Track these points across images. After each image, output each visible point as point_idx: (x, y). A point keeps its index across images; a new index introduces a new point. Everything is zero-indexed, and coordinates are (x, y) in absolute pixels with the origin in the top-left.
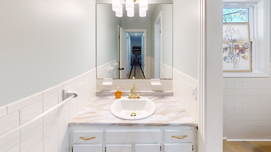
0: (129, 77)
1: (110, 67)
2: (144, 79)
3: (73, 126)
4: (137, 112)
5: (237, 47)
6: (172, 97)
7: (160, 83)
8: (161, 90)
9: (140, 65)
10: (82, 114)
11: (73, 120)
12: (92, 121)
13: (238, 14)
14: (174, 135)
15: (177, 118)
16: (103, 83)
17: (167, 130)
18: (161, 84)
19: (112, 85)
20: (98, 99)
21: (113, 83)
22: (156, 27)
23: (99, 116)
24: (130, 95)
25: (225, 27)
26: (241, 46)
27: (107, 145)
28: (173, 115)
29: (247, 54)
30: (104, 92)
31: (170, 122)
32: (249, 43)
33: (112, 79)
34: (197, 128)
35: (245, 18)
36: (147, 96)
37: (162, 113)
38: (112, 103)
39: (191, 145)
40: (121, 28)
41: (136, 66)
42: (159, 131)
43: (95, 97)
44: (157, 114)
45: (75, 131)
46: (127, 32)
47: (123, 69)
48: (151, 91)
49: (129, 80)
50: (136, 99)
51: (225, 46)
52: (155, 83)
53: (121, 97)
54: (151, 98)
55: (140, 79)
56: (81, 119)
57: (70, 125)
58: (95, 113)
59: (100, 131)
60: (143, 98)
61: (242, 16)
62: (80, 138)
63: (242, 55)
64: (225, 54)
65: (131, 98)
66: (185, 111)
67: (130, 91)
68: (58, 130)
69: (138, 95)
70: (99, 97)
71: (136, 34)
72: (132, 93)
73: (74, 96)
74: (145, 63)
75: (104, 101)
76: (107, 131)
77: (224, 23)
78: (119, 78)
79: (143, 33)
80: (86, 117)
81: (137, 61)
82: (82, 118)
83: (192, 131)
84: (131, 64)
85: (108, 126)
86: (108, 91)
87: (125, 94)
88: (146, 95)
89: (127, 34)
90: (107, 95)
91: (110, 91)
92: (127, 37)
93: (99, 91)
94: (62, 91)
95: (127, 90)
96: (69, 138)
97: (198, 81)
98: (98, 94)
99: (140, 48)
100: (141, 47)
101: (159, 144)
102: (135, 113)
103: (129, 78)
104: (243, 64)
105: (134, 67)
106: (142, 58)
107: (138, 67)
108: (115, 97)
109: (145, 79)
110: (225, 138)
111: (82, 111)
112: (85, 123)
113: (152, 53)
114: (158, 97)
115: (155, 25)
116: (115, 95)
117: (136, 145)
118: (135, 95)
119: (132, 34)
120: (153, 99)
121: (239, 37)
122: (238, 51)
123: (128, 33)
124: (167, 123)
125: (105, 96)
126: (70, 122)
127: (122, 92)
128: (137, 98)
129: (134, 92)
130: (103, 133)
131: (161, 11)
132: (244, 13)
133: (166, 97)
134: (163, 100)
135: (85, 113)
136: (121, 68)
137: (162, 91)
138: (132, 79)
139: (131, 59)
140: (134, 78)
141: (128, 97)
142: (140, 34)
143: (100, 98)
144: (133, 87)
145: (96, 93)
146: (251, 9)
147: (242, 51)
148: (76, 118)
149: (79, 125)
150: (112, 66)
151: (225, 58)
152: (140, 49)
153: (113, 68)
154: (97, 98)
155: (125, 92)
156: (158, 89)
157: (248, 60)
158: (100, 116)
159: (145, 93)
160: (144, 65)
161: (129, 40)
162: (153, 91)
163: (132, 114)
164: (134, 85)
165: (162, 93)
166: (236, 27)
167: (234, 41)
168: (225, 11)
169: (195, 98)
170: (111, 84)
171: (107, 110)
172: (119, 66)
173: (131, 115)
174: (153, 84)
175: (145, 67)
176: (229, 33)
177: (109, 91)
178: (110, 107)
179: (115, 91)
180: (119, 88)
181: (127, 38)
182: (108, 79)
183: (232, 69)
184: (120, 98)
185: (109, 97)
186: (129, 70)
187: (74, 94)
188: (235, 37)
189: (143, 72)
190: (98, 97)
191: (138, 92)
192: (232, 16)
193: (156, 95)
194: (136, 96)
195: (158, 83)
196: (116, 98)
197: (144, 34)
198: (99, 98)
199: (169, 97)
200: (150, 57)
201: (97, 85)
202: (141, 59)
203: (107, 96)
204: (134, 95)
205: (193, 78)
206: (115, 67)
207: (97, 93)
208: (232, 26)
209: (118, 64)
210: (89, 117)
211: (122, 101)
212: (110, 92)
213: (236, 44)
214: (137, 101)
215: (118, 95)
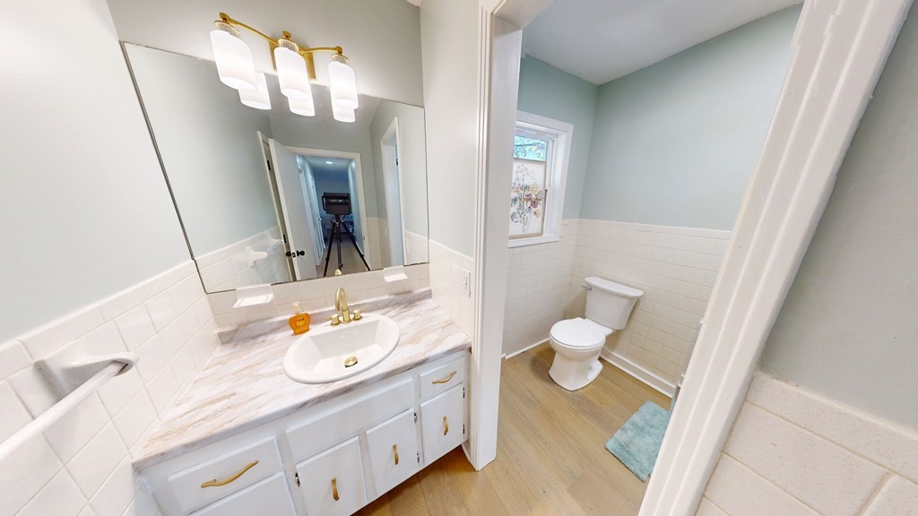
0: (325, 271)
1: (253, 253)
2: (365, 271)
3: (159, 463)
4: (358, 354)
5: (529, 198)
6: (430, 301)
7: (404, 275)
8: (407, 290)
9: (352, 238)
10: (182, 416)
11: (146, 446)
12: (231, 421)
13: (534, 148)
14: (435, 380)
15: (440, 341)
16: (239, 301)
17: (425, 372)
18: (406, 277)
19: (272, 301)
20: (230, 354)
21: (275, 295)
22: (386, 151)
23: (251, 399)
24: (335, 316)
25: (516, 165)
26: (534, 197)
27: (298, 466)
28: (433, 337)
29: (540, 208)
30: (249, 325)
31: (427, 355)
32: (543, 192)
33: (269, 285)
34: (470, 350)
35: (542, 155)
36: (379, 308)
37: (413, 340)
38: (285, 351)
39: (461, 387)
40: (271, 142)
41: (341, 241)
42: (411, 380)
43: (218, 348)
44: (403, 344)
45: (172, 478)
46: (296, 153)
47: (302, 253)
48: (386, 297)
49: (326, 279)
50: (354, 323)
51: (514, 195)
52: (394, 276)
53: (310, 327)
54: (388, 312)
55: (355, 272)
56: (185, 431)
57: (139, 468)
58: (234, 394)
59: (268, 437)
60: (369, 318)
61: (539, 151)
62: (203, 487)
63: (533, 210)
64: (514, 209)
65: (339, 322)
66: (452, 323)
67: (334, 307)
68: (87, 506)
69: (356, 311)
70: (236, 345)
71: (330, 163)
72: (338, 309)
73: (116, 368)
74: (365, 233)
75: (255, 353)
76: (287, 431)
77: (515, 159)
78: (295, 280)
79: (351, 161)
80: (203, 419)
81: (343, 230)
82: (188, 427)
83: (463, 359)
84: (325, 239)
85: (286, 415)
86: (261, 320)
87: (319, 319)
88: (375, 307)
89: (299, 160)
90: (263, 332)
91: (271, 321)
92: (299, 167)
93: (229, 329)
94: (31, 368)
95: (324, 307)
96: (159, 505)
97: (473, 260)
98: (227, 338)
99: (347, 198)
100: (349, 195)
101: (412, 410)
102: (355, 358)
103: (325, 275)
104: (534, 223)
105: (334, 246)
106: (355, 222)
107: (345, 246)
108: (292, 332)
109: (369, 270)
110: (504, 355)
111: (178, 405)
112: (203, 436)
113: (379, 209)
114: (402, 306)
115: (382, 146)
116: (291, 325)
117: (368, 432)
118: (349, 314)
119: (317, 163)
120: (393, 313)
121: (533, 182)
122: (529, 203)
123: (303, 157)
124: (423, 358)
125: (255, 337)
126: (138, 455)
127: (309, 313)
128: (355, 319)
129: (345, 308)
130: (278, 442)
131: (396, 118)
132: (542, 148)
133: (417, 303)
134: (414, 310)
135: (195, 409)
136: (293, 250)
137: (410, 292)
138: (333, 275)
139: (323, 226)
140: (338, 272)
141: (331, 322)
142: (341, 164)
143: (238, 347)
144: (340, 296)
145: (220, 338)
146: (551, 142)
147: (534, 204)
148: (162, 437)
149: (184, 453)
150: (263, 249)
151: (513, 216)
152: (347, 201)
153: (265, 254)
154: (228, 350)
155: (320, 313)
156: (402, 290)
157: (540, 218)
158: (256, 397)
159: (371, 303)
160: (362, 239)
161: (310, 177)
162: (391, 294)
163: (348, 361)
164: (342, 290)
165: (409, 296)
166: (531, 167)
167: (527, 188)
168: (518, 140)
169: (468, 294)
170: (268, 301)
171: (274, 374)
172: (288, 247)
173: (346, 366)
174: (389, 279)
175: (366, 243)
176: (520, 175)
177: (266, 322)
178: (282, 364)
179: (288, 317)
180: (299, 306)
181: (300, 171)
182: (255, 286)
183: (520, 232)
184: (308, 330)
185: (270, 337)
186: (322, 254)
187: (115, 362)
188: (528, 182)
189: (362, 256)
190: (231, 345)
191: (354, 306)
192: (527, 148)
193: (398, 304)
194: (352, 316)
195: (401, 276)
196: (295, 334)
197: (353, 165)
198: (236, 350)
199: (424, 301)
200: (376, 218)
201: (214, 312)
202: (352, 223)
203: (265, 334)
204: (346, 313)
205: (465, 256)
206: (274, 250)
207: (221, 335)
208: (526, 165)
209: (283, 241)
210: (215, 414)
211: (314, 338)
212: (272, 323)
213: (528, 193)
214: (356, 327)
215: (300, 324)
